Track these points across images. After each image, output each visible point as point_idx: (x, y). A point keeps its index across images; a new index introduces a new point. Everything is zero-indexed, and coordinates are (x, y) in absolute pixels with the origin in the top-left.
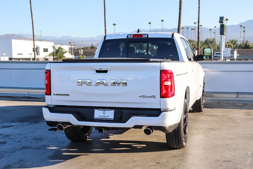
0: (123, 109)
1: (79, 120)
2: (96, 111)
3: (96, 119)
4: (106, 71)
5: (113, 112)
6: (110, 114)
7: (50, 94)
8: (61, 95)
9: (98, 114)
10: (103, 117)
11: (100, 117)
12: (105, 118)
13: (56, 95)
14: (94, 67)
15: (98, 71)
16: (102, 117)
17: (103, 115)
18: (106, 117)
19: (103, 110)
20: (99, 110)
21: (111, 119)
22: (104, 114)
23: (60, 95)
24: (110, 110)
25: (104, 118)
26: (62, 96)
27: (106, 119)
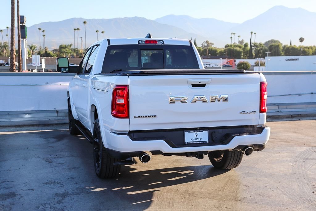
0: (218, 129)
1: (173, 146)
2: (187, 134)
3: (188, 144)
4: (204, 85)
5: (206, 133)
6: (204, 136)
7: (128, 117)
8: (145, 117)
9: (189, 137)
10: (196, 141)
11: (192, 141)
12: (198, 141)
13: (138, 117)
14: (193, 80)
15: (194, 85)
16: (194, 141)
17: (195, 138)
18: (200, 140)
19: (195, 132)
20: (190, 132)
21: (206, 141)
22: (196, 136)
23: (143, 117)
24: (203, 131)
25: (198, 142)
26: (146, 118)
27: (200, 142)
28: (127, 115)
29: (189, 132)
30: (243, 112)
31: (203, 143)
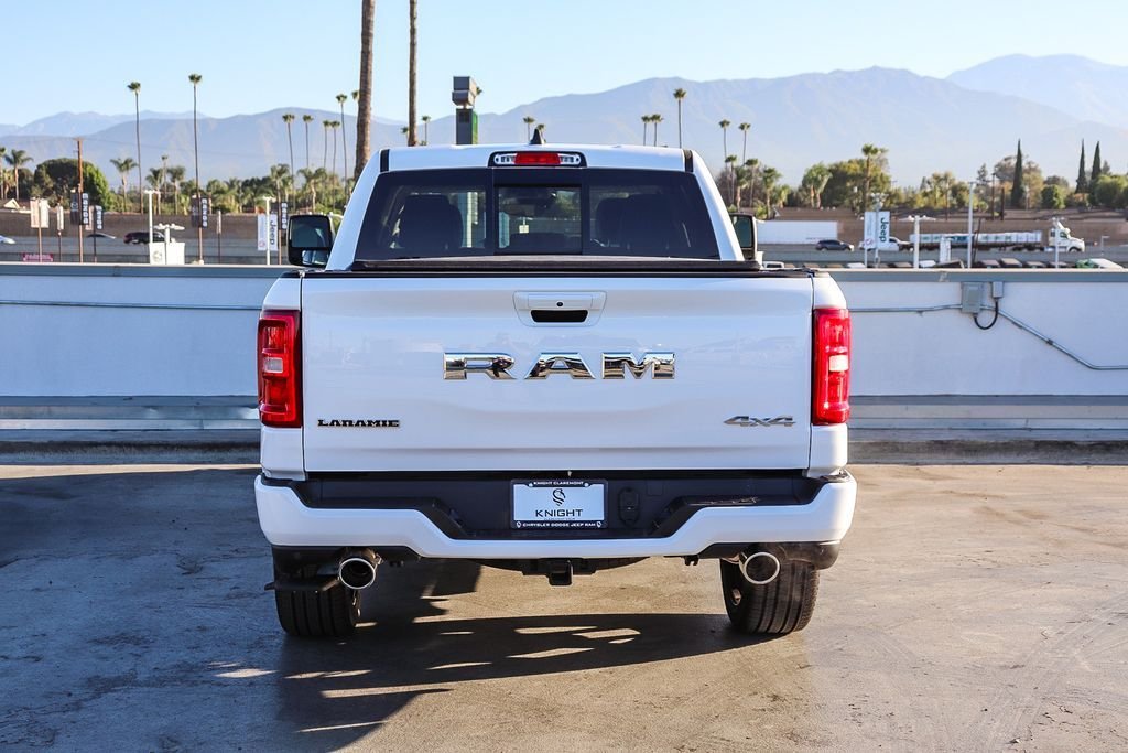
0: (645, 479)
1: (453, 534)
2: (519, 490)
3: (522, 529)
4: (579, 316)
5: (597, 491)
6: (588, 503)
7: (297, 422)
8: (357, 424)
9: (529, 503)
10: (556, 518)
11: (539, 518)
12: (565, 518)
13: (332, 424)
14: (531, 298)
15: (540, 316)
16: (549, 518)
17: (554, 507)
18: (570, 517)
19: (553, 486)
20: (535, 486)
21: (595, 522)
22: (558, 501)
23: (351, 424)
24: (586, 485)
25: (562, 522)
26: (361, 429)
27: (571, 522)
28: (293, 418)
29: (531, 485)
30: (739, 420)
31: (583, 528)
